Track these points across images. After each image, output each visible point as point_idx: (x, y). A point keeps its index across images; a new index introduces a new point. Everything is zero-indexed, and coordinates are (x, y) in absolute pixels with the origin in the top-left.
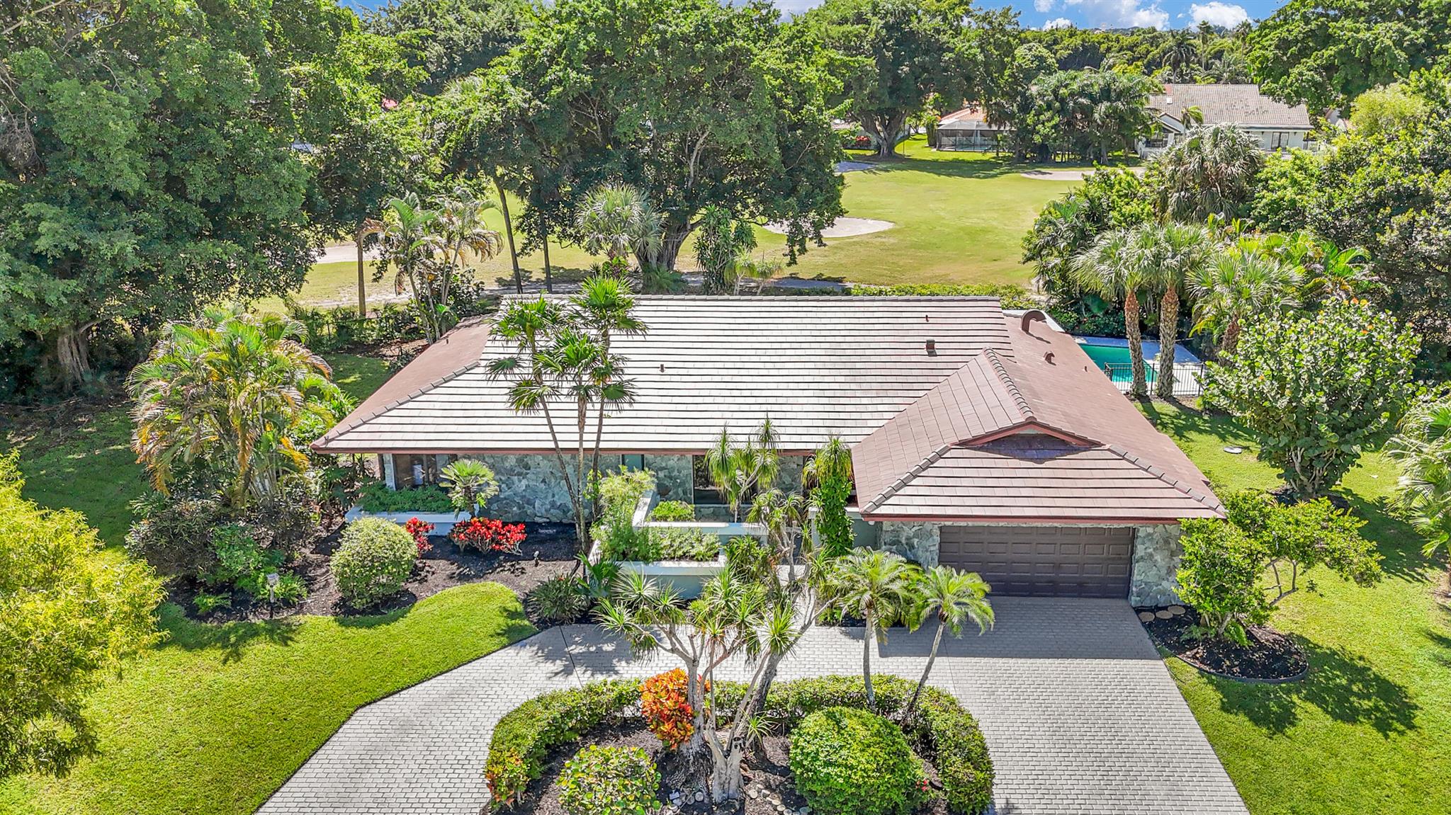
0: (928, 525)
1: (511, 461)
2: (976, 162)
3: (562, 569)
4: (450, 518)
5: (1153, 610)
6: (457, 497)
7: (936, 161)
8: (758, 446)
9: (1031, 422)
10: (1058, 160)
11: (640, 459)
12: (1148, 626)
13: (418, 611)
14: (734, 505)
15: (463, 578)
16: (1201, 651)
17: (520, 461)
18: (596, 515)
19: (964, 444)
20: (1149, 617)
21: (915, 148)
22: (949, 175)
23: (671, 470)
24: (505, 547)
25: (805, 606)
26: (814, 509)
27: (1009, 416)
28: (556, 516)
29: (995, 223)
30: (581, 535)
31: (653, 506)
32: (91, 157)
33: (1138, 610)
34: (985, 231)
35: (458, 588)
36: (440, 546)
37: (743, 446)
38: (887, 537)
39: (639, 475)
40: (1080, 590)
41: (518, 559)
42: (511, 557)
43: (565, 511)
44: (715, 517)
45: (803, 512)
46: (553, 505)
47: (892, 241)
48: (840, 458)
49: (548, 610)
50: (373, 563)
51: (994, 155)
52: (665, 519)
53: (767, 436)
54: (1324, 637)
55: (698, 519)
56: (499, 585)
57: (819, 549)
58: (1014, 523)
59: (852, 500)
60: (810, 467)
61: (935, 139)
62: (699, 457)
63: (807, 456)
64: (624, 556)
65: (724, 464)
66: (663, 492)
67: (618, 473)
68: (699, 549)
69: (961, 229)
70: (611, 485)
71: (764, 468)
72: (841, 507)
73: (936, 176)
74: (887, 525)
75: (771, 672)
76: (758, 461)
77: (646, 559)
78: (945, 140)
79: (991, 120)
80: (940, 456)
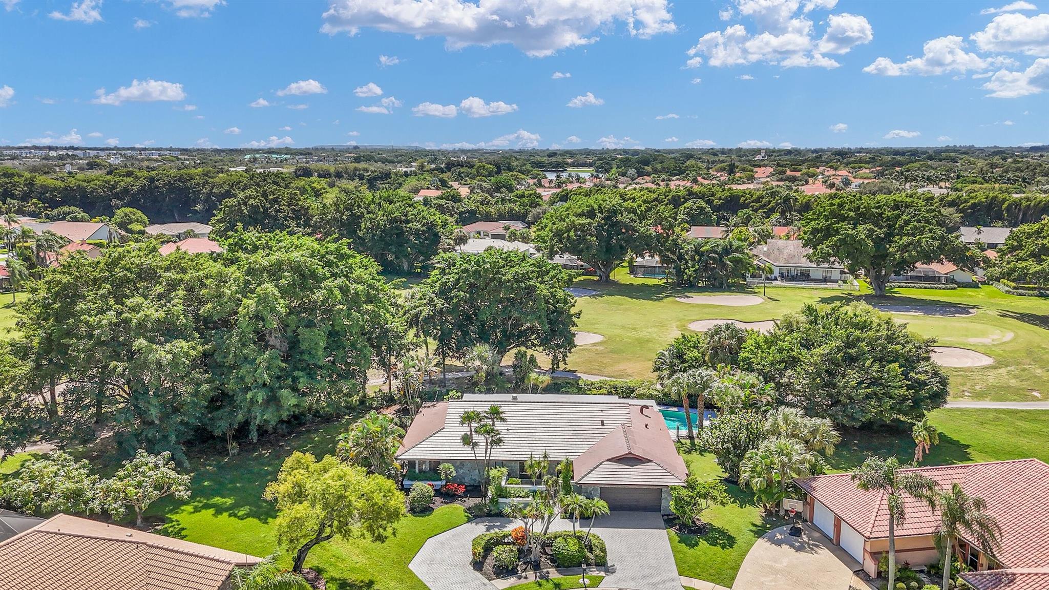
0: (596, 486)
1: (458, 463)
2: (655, 286)
3: (477, 500)
4: (439, 483)
5: (667, 515)
6: (443, 476)
7: (631, 285)
8: (542, 459)
9: (630, 453)
10: (700, 285)
11: (502, 464)
12: (665, 521)
13: (435, 512)
14: (534, 480)
15: (446, 503)
16: (677, 527)
17: (461, 463)
18: (488, 482)
19: (608, 460)
20: (666, 517)
21: (621, 275)
22: (637, 298)
23: (512, 467)
24: (459, 493)
25: (557, 510)
26: (560, 481)
27: (624, 451)
28: (472, 483)
29: (654, 335)
30: (483, 489)
31: (507, 480)
32: (310, 353)
33: (663, 516)
34: (648, 341)
35: (445, 506)
36: (438, 493)
37: (537, 459)
38: (583, 491)
39: (503, 469)
40: (646, 509)
41: (462, 497)
42: (459, 496)
43: (475, 480)
44: (527, 483)
45: (557, 482)
46: (471, 479)
47: (601, 348)
48: (569, 464)
49: (477, 513)
50: (422, 497)
51: (665, 281)
52: (512, 484)
53: (545, 457)
54: (717, 524)
55: (522, 484)
56: (458, 505)
57: (562, 493)
58: (623, 486)
59: (572, 478)
60: (559, 467)
61: (633, 270)
62: (522, 463)
63: (558, 463)
64: (500, 496)
65: (531, 466)
66: (509, 476)
67: (496, 468)
68: (523, 494)
69: (637, 339)
70: (493, 472)
71: (544, 467)
72: (569, 481)
73: (630, 300)
74: (583, 486)
75: (547, 528)
76: (542, 465)
77: (506, 497)
78: (639, 270)
79: (662, 262)
80: (601, 464)
